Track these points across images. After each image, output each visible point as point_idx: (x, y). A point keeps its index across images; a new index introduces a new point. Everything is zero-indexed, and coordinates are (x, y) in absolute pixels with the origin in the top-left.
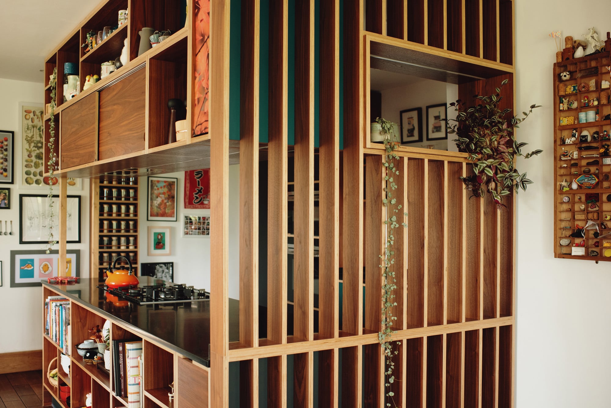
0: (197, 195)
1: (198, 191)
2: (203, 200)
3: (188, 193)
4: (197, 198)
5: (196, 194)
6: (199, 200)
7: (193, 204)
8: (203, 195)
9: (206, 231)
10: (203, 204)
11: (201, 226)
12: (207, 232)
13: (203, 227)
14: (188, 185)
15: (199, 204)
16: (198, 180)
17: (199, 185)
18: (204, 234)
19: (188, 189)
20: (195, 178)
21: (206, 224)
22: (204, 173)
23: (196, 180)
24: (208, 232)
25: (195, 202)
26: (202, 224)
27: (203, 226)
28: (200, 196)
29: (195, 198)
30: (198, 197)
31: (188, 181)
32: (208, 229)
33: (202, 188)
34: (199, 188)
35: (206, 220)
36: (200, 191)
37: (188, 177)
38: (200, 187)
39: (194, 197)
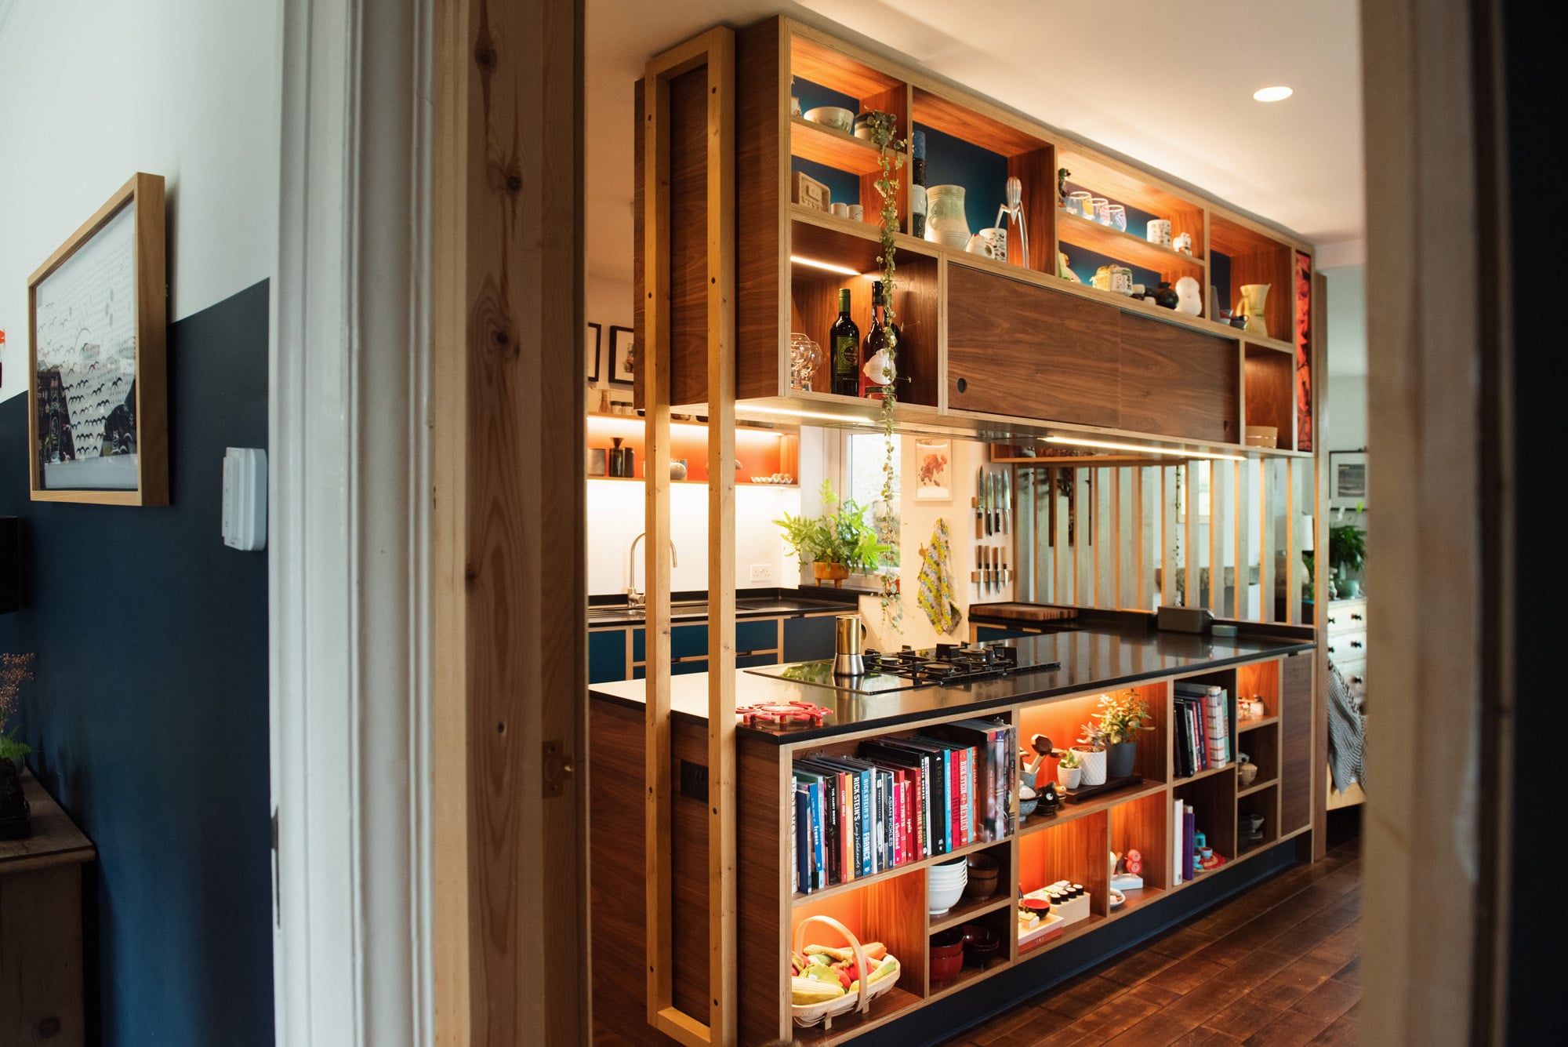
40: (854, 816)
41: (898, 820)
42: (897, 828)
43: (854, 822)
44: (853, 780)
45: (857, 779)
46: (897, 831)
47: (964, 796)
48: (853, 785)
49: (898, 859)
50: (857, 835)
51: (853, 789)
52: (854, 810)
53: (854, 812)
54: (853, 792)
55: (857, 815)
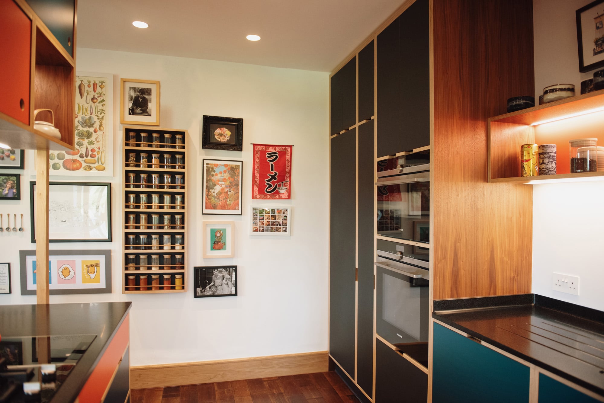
0: (269, 183)
1: (270, 177)
2: (279, 189)
3: (257, 179)
4: (270, 186)
5: (268, 181)
6: (272, 188)
7: (264, 194)
8: (277, 182)
10: (278, 193)
11: (276, 221)
12: (283, 228)
13: (279, 222)
14: (257, 170)
15: (273, 194)
16: (271, 163)
17: (272, 170)
18: (280, 231)
19: (257, 174)
20: (267, 160)
22: (279, 155)
23: (268, 163)
24: (285, 229)
25: (268, 191)
26: (277, 218)
28: (274, 183)
29: (268, 186)
30: (271, 184)
31: (257, 165)
32: (285, 225)
33: (276, 174)
35: (282, 213)
36: (274, 177)
37: (257, 160)
38: (274, 172)
39: (266, 184)
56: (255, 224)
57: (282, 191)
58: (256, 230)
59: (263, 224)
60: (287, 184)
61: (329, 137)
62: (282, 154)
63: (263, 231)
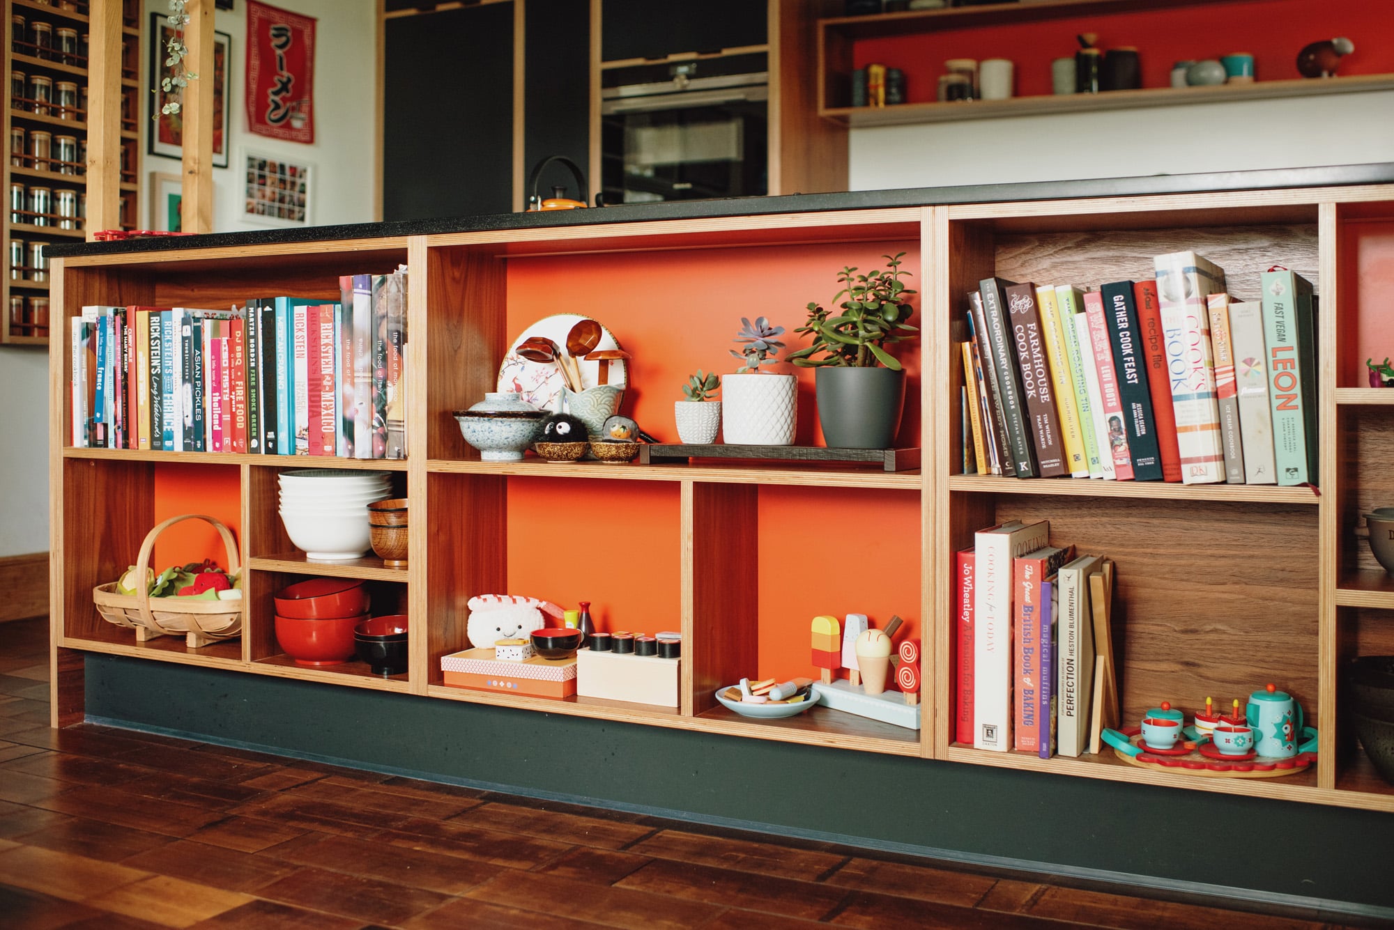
0: (277, 98)
1: (279, 86)
2: (291, 117)
3: (254, 86)
4: (277, 107)
5: (276, 93)
6: (281, 112)
7: (264, 123)
8: (291, 99)
9: (297, 209)
10: (288, 126)
11: (287, 192)
12: (299, 212)
13: (291, 196)
14: (255, 62)
15: (281, 127)
16: (279, 52)
17: (282, 69)
18: (293, 219)
19: (254, 74)
20: (273, 44)
21: (297, 188)
22: (293, 34)
23: (274, 51)
24: (301, 215)
25: (273, 117)
26: (288, 186)
27: (292, 192)
28: (284, 100)
29: (272, 106)
30: (280, 102)
31: (254, 51)
32: (302, 205)
33: (289, 80)
34: (282, 76)
35: (298, 175)
36: (285, 87)
37: (254, 39)
38: (285, 74)
39: (269, 101)
40: (151, 367)
41: (217, 388)
42: (216, 399)
43: (151, 375)
44: (150, 320)
45: (154, 319)
46: (216, 405)
47: (328, 378)
48: (150, 326)
49: (217, 445)
50: (155, 393)
51: (150, 332)
52: (150, 359)
53: (150, 363)
54: (150, 335)
55: (155, 367)
56: (250, 194)
57: (297, 124)
58: (251, 211)
59: (264, 196)
60: (305, 108)
61: (378, 13)
62: (298, 34)
63: (263, 213)
